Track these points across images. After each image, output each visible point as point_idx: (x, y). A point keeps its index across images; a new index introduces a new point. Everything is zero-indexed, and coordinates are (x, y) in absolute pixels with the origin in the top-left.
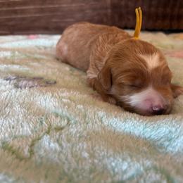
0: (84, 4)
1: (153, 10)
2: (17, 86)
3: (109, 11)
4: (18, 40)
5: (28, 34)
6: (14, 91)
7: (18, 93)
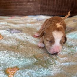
0: (30, 6)
1: (54, 9)
2: (11, 33)
3: (39, 9)
4: (9, 18)
5: (12, 16)
6: (10, 34)
7: (12, 35)
